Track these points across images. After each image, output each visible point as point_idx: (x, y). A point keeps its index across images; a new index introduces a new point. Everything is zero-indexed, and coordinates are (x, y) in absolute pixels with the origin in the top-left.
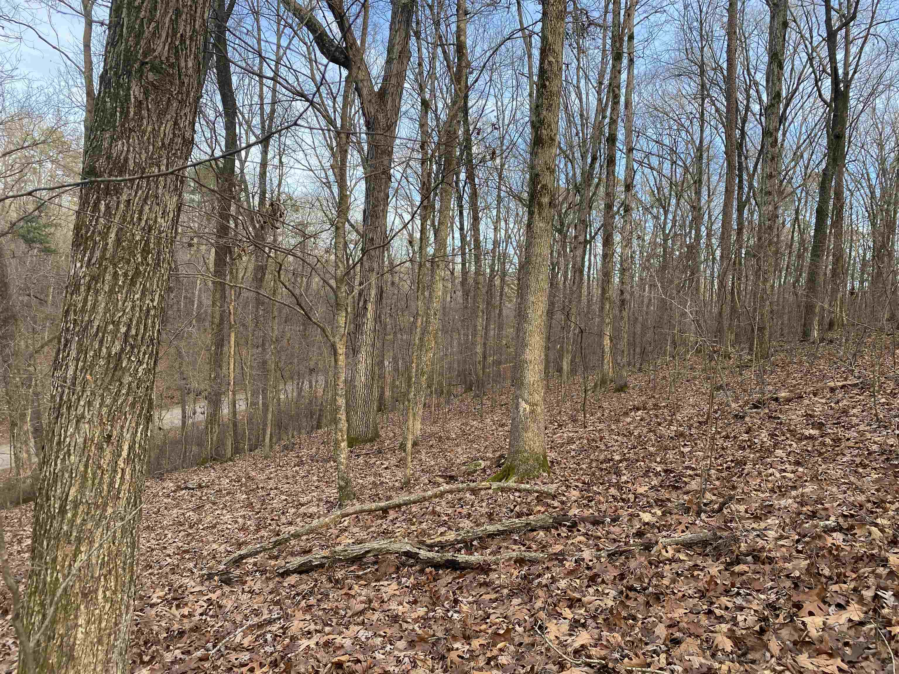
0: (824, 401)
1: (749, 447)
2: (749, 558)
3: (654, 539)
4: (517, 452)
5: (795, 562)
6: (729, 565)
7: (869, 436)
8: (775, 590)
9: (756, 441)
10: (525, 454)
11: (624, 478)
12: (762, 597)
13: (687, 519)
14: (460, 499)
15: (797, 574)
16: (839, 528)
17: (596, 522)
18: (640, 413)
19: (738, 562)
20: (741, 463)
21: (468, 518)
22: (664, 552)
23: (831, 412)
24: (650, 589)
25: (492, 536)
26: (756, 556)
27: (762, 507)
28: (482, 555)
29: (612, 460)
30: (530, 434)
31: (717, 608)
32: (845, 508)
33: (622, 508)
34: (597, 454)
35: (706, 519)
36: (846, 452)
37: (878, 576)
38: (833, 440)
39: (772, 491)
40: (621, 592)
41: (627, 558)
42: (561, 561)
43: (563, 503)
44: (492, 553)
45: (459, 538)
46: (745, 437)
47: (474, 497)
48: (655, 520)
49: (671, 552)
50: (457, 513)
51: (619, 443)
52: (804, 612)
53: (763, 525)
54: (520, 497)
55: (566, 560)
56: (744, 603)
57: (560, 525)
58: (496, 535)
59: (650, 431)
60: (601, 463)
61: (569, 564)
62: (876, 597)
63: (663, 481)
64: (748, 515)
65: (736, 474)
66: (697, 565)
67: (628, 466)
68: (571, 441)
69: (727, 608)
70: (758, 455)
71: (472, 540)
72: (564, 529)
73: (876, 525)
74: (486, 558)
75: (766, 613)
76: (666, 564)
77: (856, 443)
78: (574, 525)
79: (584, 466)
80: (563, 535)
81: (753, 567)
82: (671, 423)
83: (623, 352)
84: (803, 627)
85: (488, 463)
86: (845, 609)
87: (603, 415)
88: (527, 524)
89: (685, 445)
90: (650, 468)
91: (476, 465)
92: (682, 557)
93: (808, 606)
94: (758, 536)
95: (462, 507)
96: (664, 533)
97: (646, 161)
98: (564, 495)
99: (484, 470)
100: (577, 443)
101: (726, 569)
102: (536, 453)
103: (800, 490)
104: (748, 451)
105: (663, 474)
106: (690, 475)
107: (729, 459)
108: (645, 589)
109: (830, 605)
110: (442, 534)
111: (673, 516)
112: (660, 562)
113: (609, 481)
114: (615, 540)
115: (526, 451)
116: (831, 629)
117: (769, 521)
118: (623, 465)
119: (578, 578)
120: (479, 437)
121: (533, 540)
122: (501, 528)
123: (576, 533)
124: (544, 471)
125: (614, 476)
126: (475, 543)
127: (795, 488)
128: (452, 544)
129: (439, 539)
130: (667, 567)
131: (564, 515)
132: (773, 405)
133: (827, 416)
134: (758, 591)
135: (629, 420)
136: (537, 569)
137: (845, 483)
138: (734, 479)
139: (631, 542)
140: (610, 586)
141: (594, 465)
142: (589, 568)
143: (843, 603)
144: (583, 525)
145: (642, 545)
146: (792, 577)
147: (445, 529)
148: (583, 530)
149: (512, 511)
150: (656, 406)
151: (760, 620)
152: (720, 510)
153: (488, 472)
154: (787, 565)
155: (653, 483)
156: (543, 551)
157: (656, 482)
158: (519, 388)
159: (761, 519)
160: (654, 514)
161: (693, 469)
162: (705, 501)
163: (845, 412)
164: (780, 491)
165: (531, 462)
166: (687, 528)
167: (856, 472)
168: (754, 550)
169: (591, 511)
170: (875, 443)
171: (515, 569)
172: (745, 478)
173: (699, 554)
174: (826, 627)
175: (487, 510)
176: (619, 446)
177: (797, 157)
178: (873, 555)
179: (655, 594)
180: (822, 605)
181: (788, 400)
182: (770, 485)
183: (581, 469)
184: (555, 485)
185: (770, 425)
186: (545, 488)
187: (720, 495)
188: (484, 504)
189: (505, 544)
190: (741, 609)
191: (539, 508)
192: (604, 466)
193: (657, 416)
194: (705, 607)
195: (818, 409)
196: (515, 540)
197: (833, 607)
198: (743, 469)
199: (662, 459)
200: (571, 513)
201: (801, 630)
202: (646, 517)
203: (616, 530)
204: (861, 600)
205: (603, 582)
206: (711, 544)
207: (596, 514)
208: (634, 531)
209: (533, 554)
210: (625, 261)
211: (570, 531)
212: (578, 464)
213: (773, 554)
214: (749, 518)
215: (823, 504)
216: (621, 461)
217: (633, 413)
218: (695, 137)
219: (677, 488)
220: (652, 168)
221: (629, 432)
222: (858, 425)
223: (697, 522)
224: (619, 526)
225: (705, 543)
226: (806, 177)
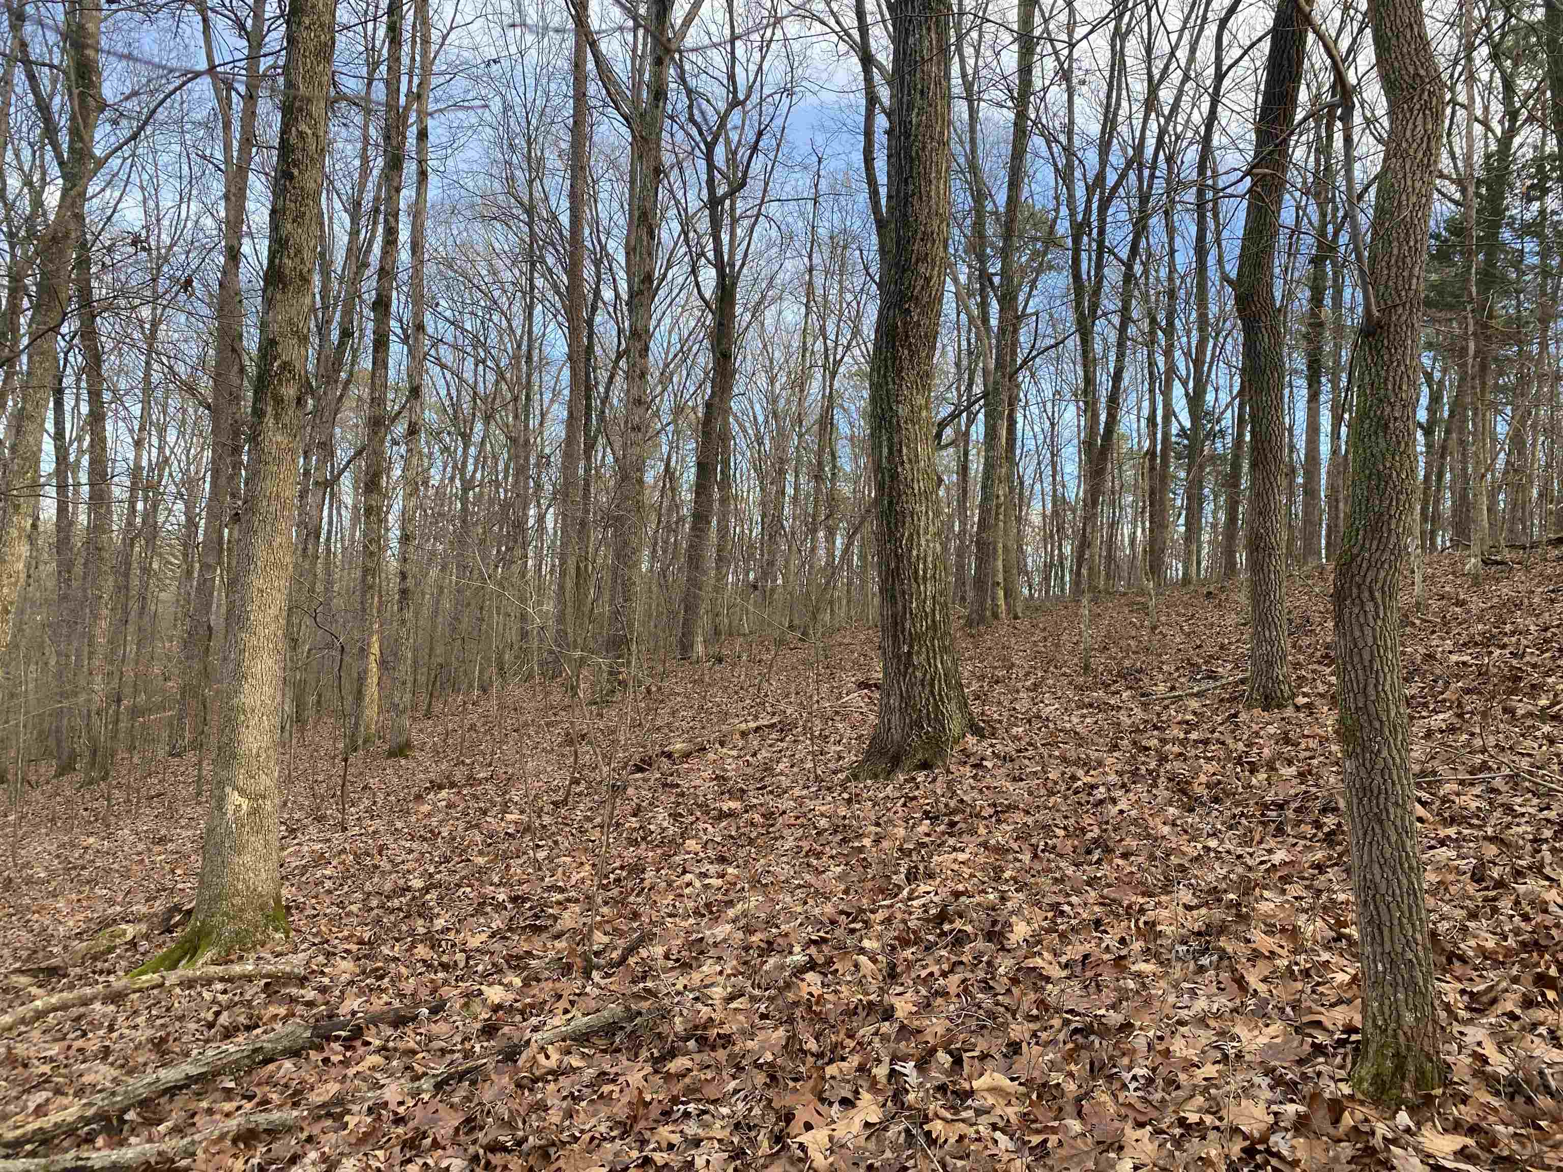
0: (734, 753)
1: (644, 839)
2: (692, 1044)
3: (516, 1035)
4: (218, 898)
5: (761, 1036)
6: (658, 1062)
7: (810, 804)
8: (742, 1094)
9: (652, 827)
10: (237, 901)
11: (439, 923)
12: (725, 1111)
13: (570, 986)
14: (78, 1019)
15: (769, 1057)
16: (812, 966)
17: (399, 1021)
18: (444, 793)
19: (672, 1054)
20: (636, 869)
21: (104, 1059)
22: (541, 1058)
23: (749, 770)
24: (531, 1138)
25: (172, 1091)
26: (701, 1037)
27: (690, 945)
28: (150, 1140)
29: (409, 889)
30: (247, 858)
31: (654, 1150)
32: (810, 929)
33: (446, 982)
34: (376, 880)
35: (603, 982)
36: (786, 832)
37: (885, 1038)
38: (763, 815)
39: (697, 913)
40: (475, 1159)
41: (473, 1083)
42: (338, 1117)
43: (323, 990)
44: (177, 1130)
45: (90, 1112)
46: (634, 822)
47: (112, 1008)
48: (511, 996)
49: (555, 1057)
50: (72, 1052)
51: (415, 855)
52: (796, 1126)
53: (696, 977)
54: (225, 992)
55: (349, 1112)
56: (700, 1131)
57: (328, 1039)
58: (180, 1088)
59: (469, 827)
60: (388, 898)
61: (358, 1120)
62: (893, 1074)
63: (511, 919)
64: (670, 964)
65: (633, 890)
66: (605, 1073)
67: (441, 898)
68: (320, 860)
69: (671, 1146)
70: (659, 851)
71: (125, 1110)
72: (336, 1046)
73: (862, 951)
74: (163, 1147)
75: (736, 1140)
76: (548, 1082)
77: (797, 818)
78: (357, 1032)
79: (354, 908)
80: (335, 1059)
81: (697, 1057)
82: (505, 810)
83: (404, 683)
84: (802, 1155)
85: (143, 927)
86: (854, 1106)
87: (375, 803)
88: (255, 1051)
89: (538, 846)
90: (485, 896)
91: (113, 936)
92: (576, 1062)
93: (802, 1115)
94: (696, 999)
95: (84, 1034)
96: (534, 1021)
97: (433, 352)
98: (322, 973)
99: (133, 944)
100: (334, 863)
101: (656, 1072)
102: (261, 896)
103: (739, 906)
104: (643, 846)
105: (510, 906)
106: (559, 903)
107: (617, 864)
108: (519, 1143)
109: (831, 1104)
110: (40, 1111)
111: (543, 984)
112: (535, 1081)
113: (412, 932)
114: (443, 1052)
115: (237, 893)
116: (842, 1146)
117: (705, 968)
118: (432, 896)
119: (381, 1148)
120: (108, 871)
121: (269, 1081)
122: (193, 1071)
123: (361, 1050)
124: (276, 930)
125: (420, 922)
126: (131, 1116)
127: (730, 903)
128: (70, 1131)
129: (36, 1125)
130: (551, 1087)
131: (330, 1017)
132: (665, 763)
133: (746, 778)
134: (715, 1102)
135: (425, 808)
136: (285, 1146)
137: (799, 886)
138: (631, 899)
139: (477, 1048)
140: (450, 1151)
141: (374, 903)
142: (399, 1120)
143: (850, 1096)
144: (373, 1030)
145: (499, 1053)
146: (762, 1065)
147: (44, 1095)
148: (377, 1042)
149: (211, 1026)
150: (471, 781)
151: (732, 1158)
152: (623, 960)
153: (144, 945)
154: (750, 1044)
155: (493, 925)
156: (295, 1105)
157: (499, 922)
158: (227, 766)
159: (691, 967)
160: (508, 987)
161: (562, 890)
162: (595, 948)
163: (768, 769)
164: (711, 912)
165: (248, 915)
166: (572, 1003)
167: (808, 865)
168: (696, 1027)
169: (385, 998)
170: (822, 815)
171: (235, 1156)
172: (648, 897)
173: (604, 1051)
174: (835, 1146)
175: (149, 1032)
176: (417, 860)
177: (665, 379)
178: (870, 1003)
179: (540, 1147)
180: (820, 1107)
181: (687, 755)
182: (691, 905)
183: (347, 915)
184: (301, 955)
185: (667, 799)
186: (283, 966)
187: (618, 932)
188: (140, 1020)
189: (204, 1104)
190: (697, 1142)
191: (272, 1010)
192: (396, 903)
193: (475, 797)
194: (635, 1154)
195: (731, 766)
196: (228, 1091)
197: (836, 1106)
198: (643, 880)
199: (502, 878)
200: (344, 1009)
201: (800, 1160)
202: (495, 994)
203: (441, 1028)
204: (873, 1086)
205: (436, 1145)
206: (622, 1028)
207: (396, 1004)
208: (478, 1025)
209: (276, 1116)
210: (410, 520)
211: (347, 1048)
212: (341, 905)
213: (726, 1030)
214: (673, 969)
215: (778, 927)
216: (426, 890)
217: (431, 796)
218: (514, 324)
219: (538, 930)
220: (443, 366)
221: (431, 831)
222: (792, 788)
223: (588, 989)
224: (446, 1020)
225: (610, 1029)
226: (678, 411)
